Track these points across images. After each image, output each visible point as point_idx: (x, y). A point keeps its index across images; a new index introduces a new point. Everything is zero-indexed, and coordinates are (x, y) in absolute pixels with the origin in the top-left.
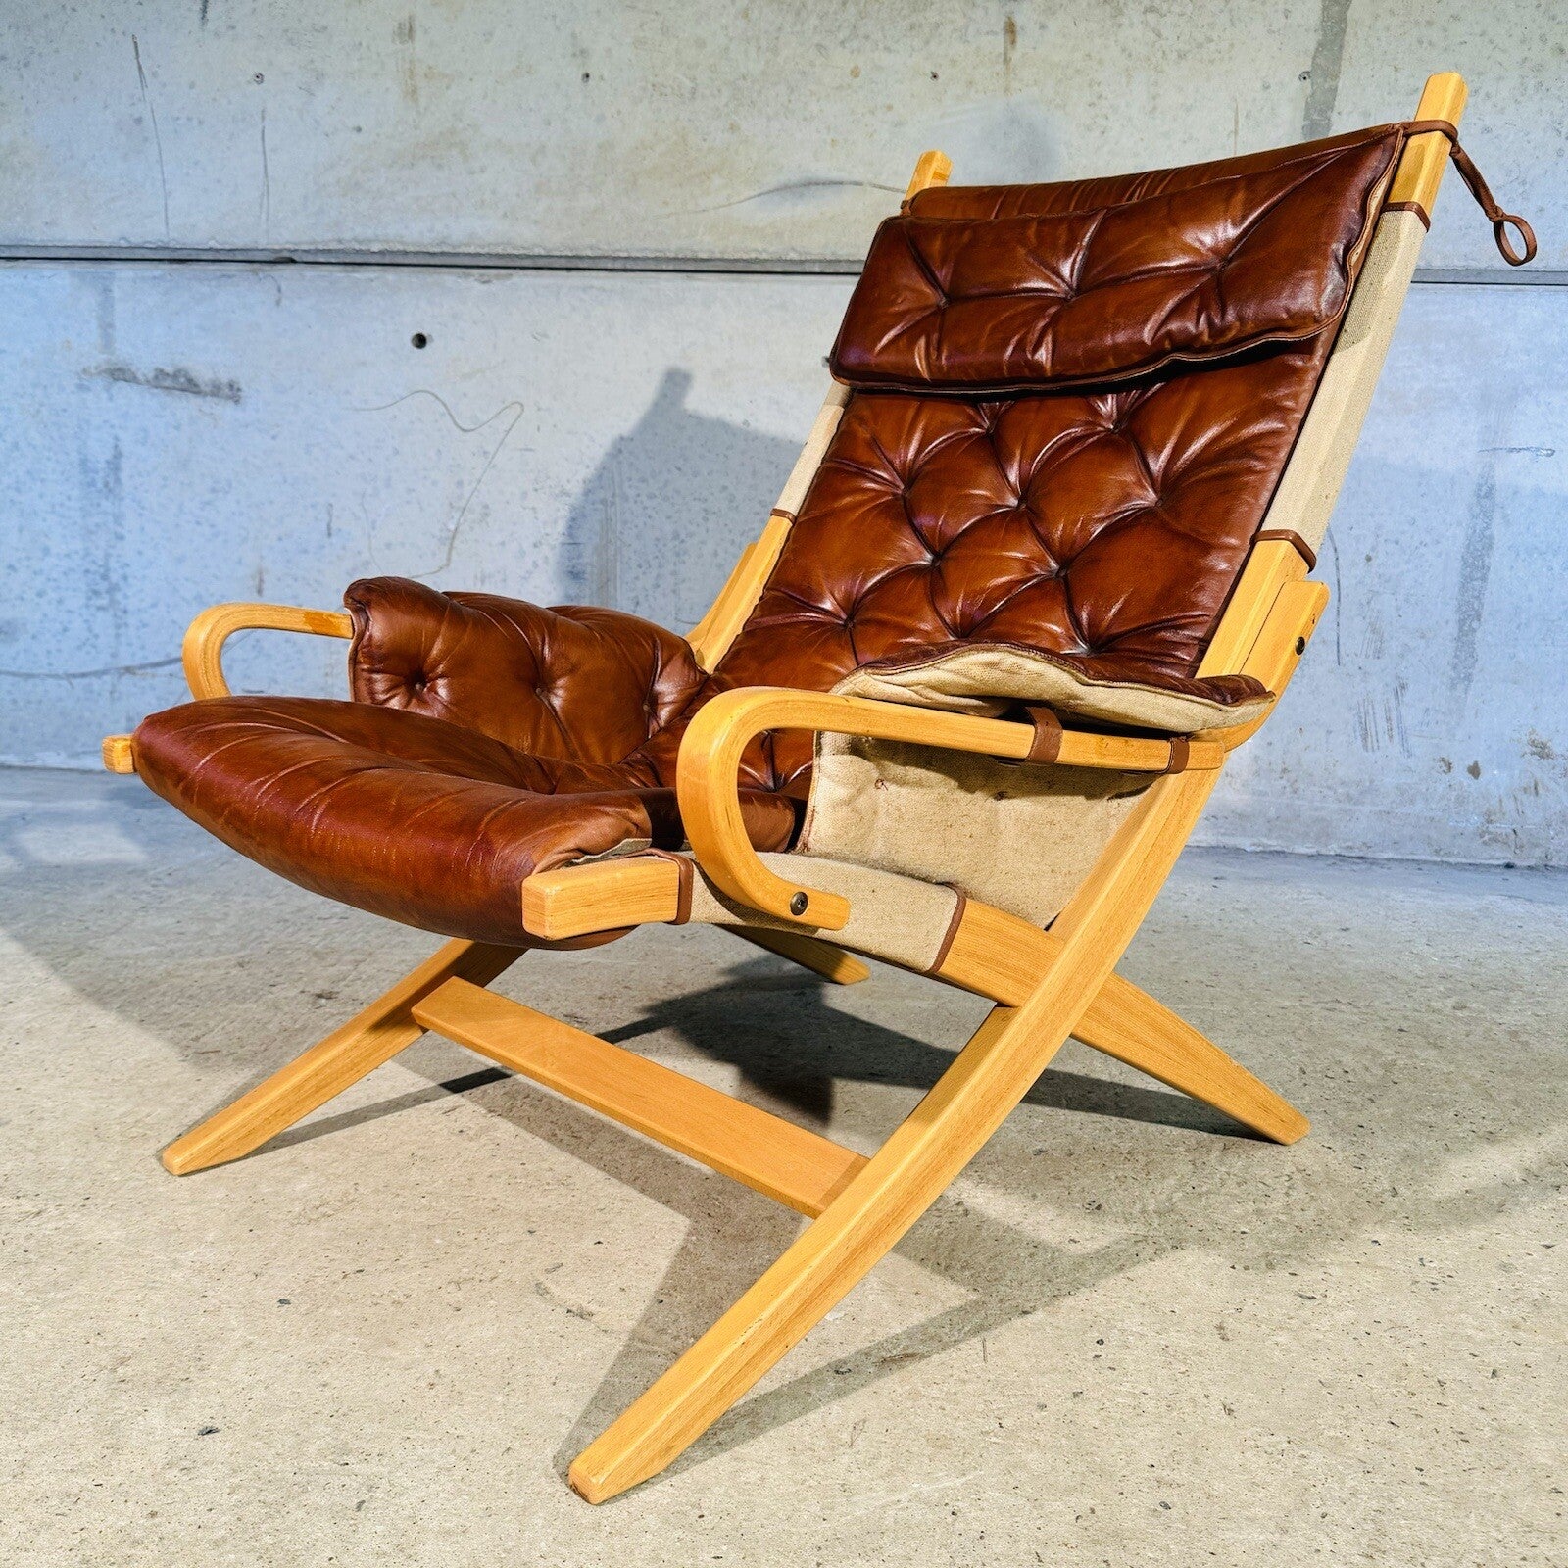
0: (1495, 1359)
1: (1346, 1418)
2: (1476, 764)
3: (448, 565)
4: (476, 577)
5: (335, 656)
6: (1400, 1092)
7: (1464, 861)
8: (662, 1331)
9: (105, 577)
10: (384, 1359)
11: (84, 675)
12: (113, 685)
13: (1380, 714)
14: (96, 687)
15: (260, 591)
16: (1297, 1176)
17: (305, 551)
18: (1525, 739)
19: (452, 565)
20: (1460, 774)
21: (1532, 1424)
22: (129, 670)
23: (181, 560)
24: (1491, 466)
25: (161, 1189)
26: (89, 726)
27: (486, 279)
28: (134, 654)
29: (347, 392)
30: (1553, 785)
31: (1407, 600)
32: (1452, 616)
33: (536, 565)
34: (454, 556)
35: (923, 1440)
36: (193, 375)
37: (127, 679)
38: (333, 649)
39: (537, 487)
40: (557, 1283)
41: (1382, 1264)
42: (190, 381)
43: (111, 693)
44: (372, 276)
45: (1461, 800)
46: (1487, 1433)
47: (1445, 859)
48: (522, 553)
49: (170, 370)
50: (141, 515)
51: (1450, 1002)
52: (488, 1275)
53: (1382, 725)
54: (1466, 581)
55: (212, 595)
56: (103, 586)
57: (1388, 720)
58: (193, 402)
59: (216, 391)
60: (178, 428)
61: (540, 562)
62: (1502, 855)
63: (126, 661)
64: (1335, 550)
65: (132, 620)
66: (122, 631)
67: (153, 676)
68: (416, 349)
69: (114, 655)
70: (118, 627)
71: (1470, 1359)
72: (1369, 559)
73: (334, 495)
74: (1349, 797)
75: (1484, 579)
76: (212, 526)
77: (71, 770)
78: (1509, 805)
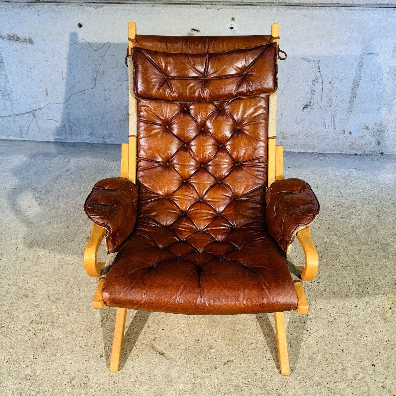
0: (343, 346)
1: (314, 369)
2: (351, 131)
3: (95, 87)
4: (103, 90)
5: (69, 111)
6: (328, 253)
7: (346, 153)
8: (179, 358)
9: (6, 92)
10: (125, 373)
11: (5, 117)
12: (14, 119)
13: (330, 120)
14: (9, 119)
15: (47, 94)
16: (306, 287)
17: (57, 84)
18: (363, 125)
19: (96, 87)
20: (347, 133)
21: (349, 366)
22: (17, 115)
23: (25, 87)
24: (363, 58)
25: (67, 318)
26: (10, 129)
27: (96, 7)
28: (17, 111)
29: (62, 40)
30: (368, 136)
31: (338, 93)
32: (349, 97)
33: (118, 86)
34: (96, 84)
35: (233, 388)
36: (18, 36)
37: (17, 117)
38: (68, 109)
39: (116, 65)
40: (156, 344)
41: (322, 316)
42: (18, 38)
43: (14, 121)
44: (64, 6)
45: (346, 140)
46: (341, 370)
47: (341, 153)
48: (115, 83)
49: (11, 35)
50: (12, 75)
51: (340, 216)
52: (142, 343)
53: (330, 123)
54: (354, 87)
55: (35, 96)
56: (6, 94)
57: (331, 122)
58: (20, 44)
59: (25, 40)
60: (17, 51)
61: (119, 85)
62: (354, 152)
63: (16, 113)
64: (322, 80)
65: (15, 102)
66: (13, 105)
67: (24, 116)
68: (79, 28)
69: (12, 111)
70: (12, 104)
71: (338, 347)
72: (330, 83)
73: (63, 69)
74: (321, 140)
75: (358, 87)
76: (32, 78)
77: (7, 140)
78: (357, 140)
